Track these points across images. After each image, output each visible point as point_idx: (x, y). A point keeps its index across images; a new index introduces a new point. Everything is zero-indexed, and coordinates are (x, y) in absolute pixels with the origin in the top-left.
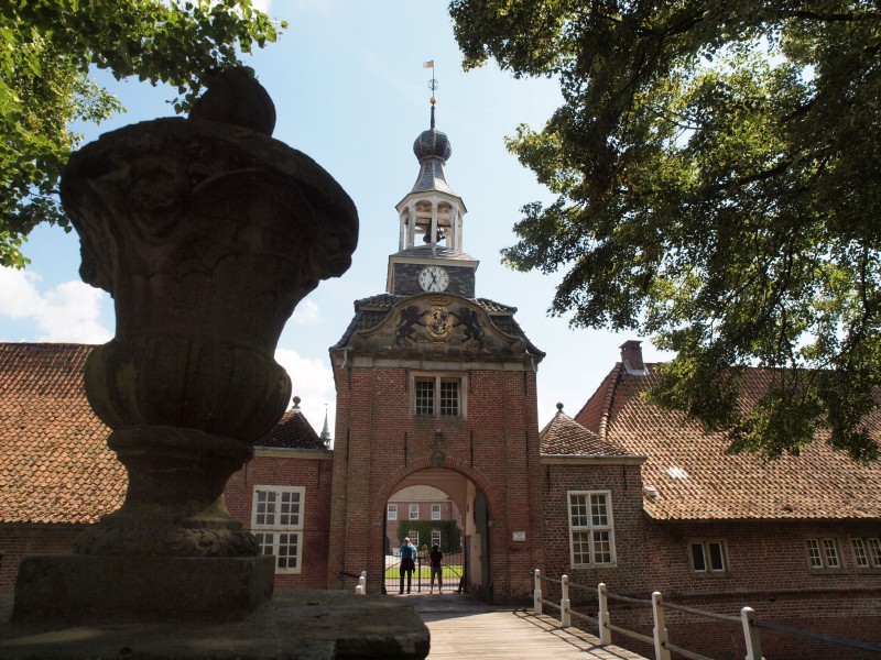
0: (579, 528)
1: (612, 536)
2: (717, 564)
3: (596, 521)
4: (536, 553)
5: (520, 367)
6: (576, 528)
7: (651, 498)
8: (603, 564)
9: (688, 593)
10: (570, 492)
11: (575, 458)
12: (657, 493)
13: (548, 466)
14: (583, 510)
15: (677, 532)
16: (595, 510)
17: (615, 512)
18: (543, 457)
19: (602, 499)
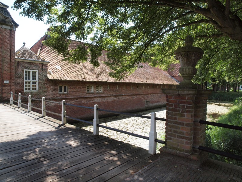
0: (28, 80)
1: (37, 83)
2: (65, 91)
3: (33, 79)
4: (12, 87)
5: (9, 28)
6: (26, 80)
7: (50, 73)
8: (34, 91)
9: (57, 98)
10: (25, 70)
11: (28, 60)
12: (52, 72)
13: (18, 61)
14: (29, 76)
15: (56, 83)
16: (33, 76)
17: (39, 77)
18: (16, 59)
19: (35, 73)
